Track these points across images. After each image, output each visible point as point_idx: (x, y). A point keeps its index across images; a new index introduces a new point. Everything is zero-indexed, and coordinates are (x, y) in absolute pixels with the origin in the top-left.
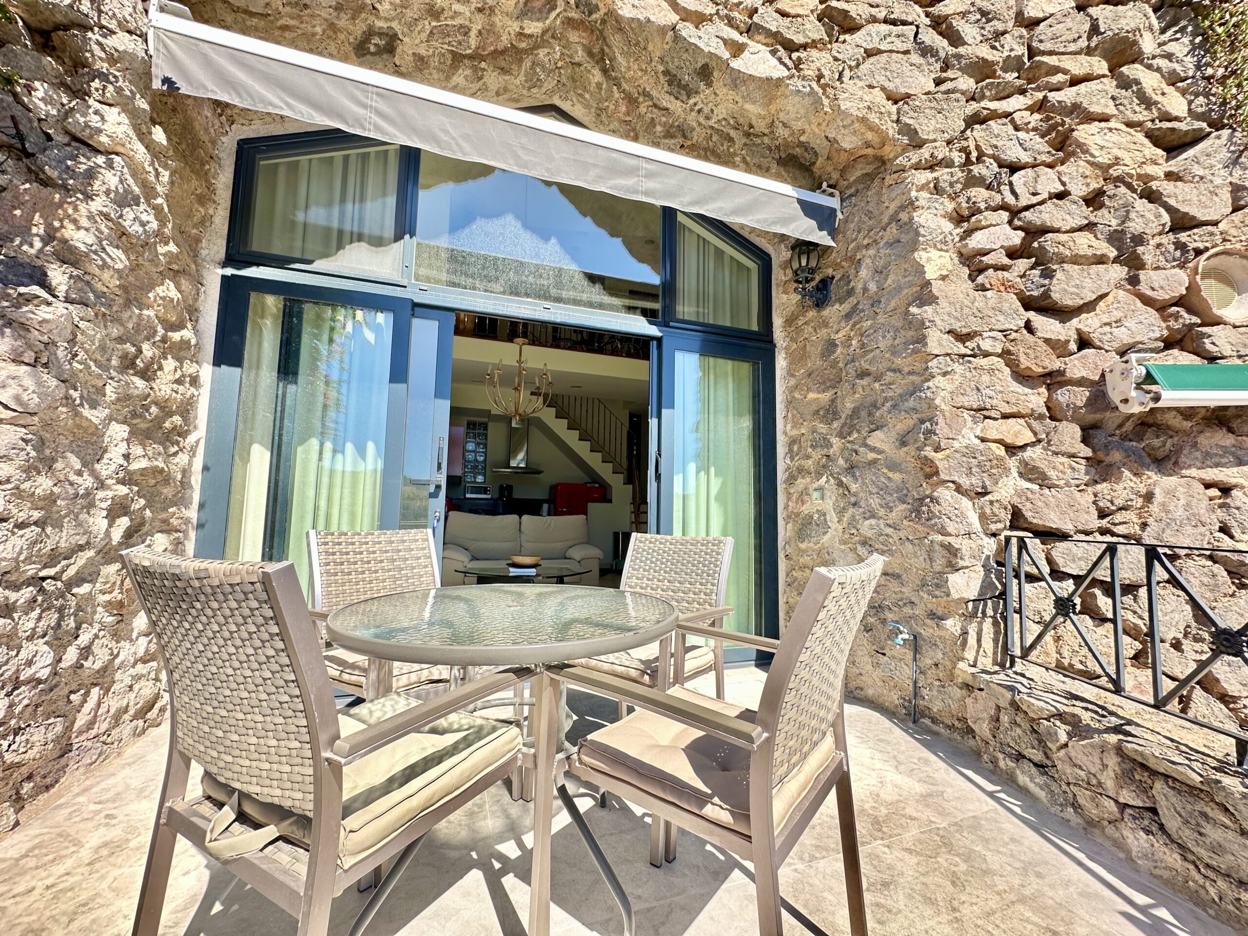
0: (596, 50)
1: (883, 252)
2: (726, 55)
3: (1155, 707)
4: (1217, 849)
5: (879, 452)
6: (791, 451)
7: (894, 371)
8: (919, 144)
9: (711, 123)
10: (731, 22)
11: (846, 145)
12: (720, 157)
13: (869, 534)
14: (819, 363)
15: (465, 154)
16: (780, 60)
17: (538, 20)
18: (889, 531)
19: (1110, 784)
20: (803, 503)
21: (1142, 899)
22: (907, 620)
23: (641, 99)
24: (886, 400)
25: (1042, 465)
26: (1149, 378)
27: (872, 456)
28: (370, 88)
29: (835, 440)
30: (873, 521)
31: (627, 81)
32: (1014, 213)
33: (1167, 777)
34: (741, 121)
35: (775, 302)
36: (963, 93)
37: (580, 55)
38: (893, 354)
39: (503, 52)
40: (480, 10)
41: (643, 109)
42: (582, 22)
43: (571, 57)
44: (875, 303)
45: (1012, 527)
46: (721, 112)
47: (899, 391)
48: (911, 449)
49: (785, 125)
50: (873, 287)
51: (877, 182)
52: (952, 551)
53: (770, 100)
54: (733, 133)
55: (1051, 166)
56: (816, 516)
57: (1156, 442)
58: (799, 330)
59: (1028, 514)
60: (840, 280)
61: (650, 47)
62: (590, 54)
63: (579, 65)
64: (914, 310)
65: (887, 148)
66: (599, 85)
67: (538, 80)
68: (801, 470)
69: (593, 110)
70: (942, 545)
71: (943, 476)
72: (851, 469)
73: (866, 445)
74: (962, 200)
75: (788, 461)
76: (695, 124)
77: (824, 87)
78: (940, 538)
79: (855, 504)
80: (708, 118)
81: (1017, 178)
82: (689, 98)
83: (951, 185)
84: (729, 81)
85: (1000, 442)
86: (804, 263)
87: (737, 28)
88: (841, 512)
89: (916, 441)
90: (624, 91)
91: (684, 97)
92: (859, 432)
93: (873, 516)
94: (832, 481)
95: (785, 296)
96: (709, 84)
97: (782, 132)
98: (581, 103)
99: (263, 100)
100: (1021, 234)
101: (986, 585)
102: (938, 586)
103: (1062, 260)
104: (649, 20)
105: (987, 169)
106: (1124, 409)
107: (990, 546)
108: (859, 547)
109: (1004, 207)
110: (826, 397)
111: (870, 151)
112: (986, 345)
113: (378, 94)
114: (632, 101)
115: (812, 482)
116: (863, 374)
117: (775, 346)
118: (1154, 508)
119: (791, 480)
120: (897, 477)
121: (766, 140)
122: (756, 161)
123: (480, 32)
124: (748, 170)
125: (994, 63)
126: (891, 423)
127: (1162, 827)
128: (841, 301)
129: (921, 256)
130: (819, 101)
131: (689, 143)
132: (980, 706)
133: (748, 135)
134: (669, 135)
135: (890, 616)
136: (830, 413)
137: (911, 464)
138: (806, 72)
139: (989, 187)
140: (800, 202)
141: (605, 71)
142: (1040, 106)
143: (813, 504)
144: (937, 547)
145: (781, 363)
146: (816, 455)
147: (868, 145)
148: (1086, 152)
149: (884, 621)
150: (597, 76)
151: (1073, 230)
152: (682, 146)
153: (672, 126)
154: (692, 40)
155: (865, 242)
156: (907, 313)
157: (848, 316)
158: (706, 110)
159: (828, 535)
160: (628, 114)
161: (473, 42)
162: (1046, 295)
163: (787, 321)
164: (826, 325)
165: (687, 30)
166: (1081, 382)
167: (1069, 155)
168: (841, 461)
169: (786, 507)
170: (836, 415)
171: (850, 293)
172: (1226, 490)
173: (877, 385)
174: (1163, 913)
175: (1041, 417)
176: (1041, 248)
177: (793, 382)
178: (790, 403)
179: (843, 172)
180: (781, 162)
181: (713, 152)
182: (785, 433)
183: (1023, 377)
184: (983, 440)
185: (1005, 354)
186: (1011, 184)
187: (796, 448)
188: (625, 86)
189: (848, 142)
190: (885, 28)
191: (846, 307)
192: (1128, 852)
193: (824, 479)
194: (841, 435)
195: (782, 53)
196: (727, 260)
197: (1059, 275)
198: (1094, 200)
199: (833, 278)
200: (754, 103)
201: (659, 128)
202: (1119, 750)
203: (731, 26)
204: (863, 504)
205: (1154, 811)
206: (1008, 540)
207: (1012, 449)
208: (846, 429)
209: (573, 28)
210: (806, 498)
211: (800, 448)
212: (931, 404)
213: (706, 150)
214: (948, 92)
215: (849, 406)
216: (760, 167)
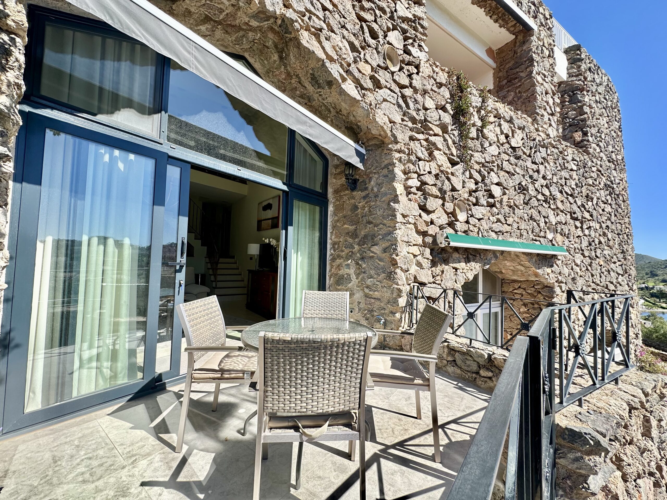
0: (280, 46)
1: (381, 178)
2: (340, 81)
3: (453, 334)
4: (469, 366)
5: (375, 254)
6: (334, 247)
7: (383, 224)
8: (397, 142)
9: (324, 102)
10: (342, 66)
11: (373, 133)
12: (322, 115)
13: (370, 284)
14: (349, 213)
15: (240, 96)
16: (358, 91)
17: (258, 22)
18: (378, 283)
19: (445, 356)
20: (340, 270)
21: (456, 383)
22: (382, 315)
23: (294, 77)
24: (379, 235)
25: (421, 261)
26: (447, 237)
27: (372, 254)
28: (192, 42)
29: (357, 247)
30: (372, 279)
31: (291, 67)
32: (419, 175)
33: (458, 351)
34: (338, 107)
35: (329, 181)
36: (409, 127)
37: (270, 44)
38: (383, 218)
39: (233, 26)
40: (233, 5)
41: (293, 81)
42: (278, 32)
43: (265, 42)
44: (376, 196)
45: (414, 282)
46: (330, 100)
47: (384, 232)
48: (387, 254)
49: (354, 116)
50: (375, 189)
51: (380, 149)
52: (400, 291)
53: (353, 106)
54: (332, 109)
55: (428, 161)
56: (346, 276)
57: (445, 255)
58: (341, 197)
59: (418, 278)
60: (362, 182)
61: (310, 62)
62: (276, 46)
63: (268, 48)
64: (392, 204)
65: (386, 139)
66: (275, 61)
67: (242, 43)
68: (339, 257)
69: (266, 69)
70: (397, 289)
71: (399, 265)
72: (363, 258)
73: (370, 250)
74: (406, 166)
75: (332, 251)
76: (316, 99)
77: (371, 109)
78: (396, 286)
79: (364, 272)
80: (323, 99)
81: (420, 163)
82: (318, 88)
83: (404, 160)
84: (338, 91)
85: (412, 254)
86: (351, 173)
87: (343, 69)
88: (357, 275)
89: (390, 252)
90: (287, 70)
91: (316, 87)
92: (367, 245)
93: (371, 277)
94: (353, 262)
95: (335, 180)
96: (330, 88)
97: (351, 118)
98: (261, 63)
99: (129, 28)
100: (420, 183)
101: (408, 301)
102: (394, 302)
103: (429, 195)
104: (314, 52)
105: (413, 158)
106: (440, 245)
107: (408, 288)
108: (365, 289)
109: (416, 172)
110: (352, 228)
111: (380, 137)
112: (410, 220)
113: (195, 47)
114: (289, 75)
115: (344, 261)
116: (370, 223)
117: (328, 200)
118: (444, 275)
119: (333, 260)
120: (382, 264)
121: (344, 117)
122: (337, 123)
123: (227, 14)
124: (332, 125)
125: (417, 120)
126: (380, 243)
127: (456, 364)
128: (362, 191)
129: (395, 184)
130: (369, 114)
131: (310, 104)
132: (406, 341)
133: (337, 113)
134: (302, 96)
135: (375, 314)
136: (354, 235)
137: (387, 259)
138: (367, 101)
139: (413, 164)
140: (356, 149)
141: (281, 58)
142: (426, 140)
143: (344, 271)
144: (395, 289)
145: (331, 209)
146: (346, 251)
147: (380, 135)
148: (436, 160)
149: (373, 316)
150: (276, 57)
151: (432, 185)
152: (306, 104)
153: (305, 94)
154: (330, 70)
155: (374, 171)
156: (389, 204)
157: (364, 198)
158: (324, 96)
159: (351, 284)
160: (285, 79)
161: (221, 17)
162: (425, 205)
163: (335, 191)
164: (353, 198)
165: (328, 64)
166: (431, 235)
167: (432, 159)
168: (358, 255)
169: (330, 271)
170: (357, 236)
171: (366, 189)
172: (456, 269)
173: (376, 228)
174: (460, 384)
175: (421, 246)
176: (425, 189)
177: (336, 218)
178: (334, 227)
179: (368, 140)
180: (346, 128)
181: (320, 112)
182: (331, 239)
183: (418, 232)
184: (408, 253)
185: (415, 224)
186: (418, 165)
187: (336, 246)
188: (288, 68)
189: (374, 132)
190: (389, 92)
191: (364, 194)
192: (449, 373)
193: (350, 261)
194: (359, 244)
195: (359, 89)
196: (308, 155)
197: (428, 200)
198: (437, 176)
199: (358, 180)
200: (346, 104)
201: (298, 92)
202: (448, 346)
203: (341, 67)
204: (367, 272)
205: (454, 361)
206: (414, 286)
207: (415, 256)
208: (361, 242)
209: (272, 32)
210: (341, 268)
211: (339, 247)
212: (396, 239)
213: (316, 110)
214: (405, 125)
215: (363, 233)
216: (337, 126)
